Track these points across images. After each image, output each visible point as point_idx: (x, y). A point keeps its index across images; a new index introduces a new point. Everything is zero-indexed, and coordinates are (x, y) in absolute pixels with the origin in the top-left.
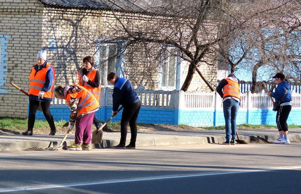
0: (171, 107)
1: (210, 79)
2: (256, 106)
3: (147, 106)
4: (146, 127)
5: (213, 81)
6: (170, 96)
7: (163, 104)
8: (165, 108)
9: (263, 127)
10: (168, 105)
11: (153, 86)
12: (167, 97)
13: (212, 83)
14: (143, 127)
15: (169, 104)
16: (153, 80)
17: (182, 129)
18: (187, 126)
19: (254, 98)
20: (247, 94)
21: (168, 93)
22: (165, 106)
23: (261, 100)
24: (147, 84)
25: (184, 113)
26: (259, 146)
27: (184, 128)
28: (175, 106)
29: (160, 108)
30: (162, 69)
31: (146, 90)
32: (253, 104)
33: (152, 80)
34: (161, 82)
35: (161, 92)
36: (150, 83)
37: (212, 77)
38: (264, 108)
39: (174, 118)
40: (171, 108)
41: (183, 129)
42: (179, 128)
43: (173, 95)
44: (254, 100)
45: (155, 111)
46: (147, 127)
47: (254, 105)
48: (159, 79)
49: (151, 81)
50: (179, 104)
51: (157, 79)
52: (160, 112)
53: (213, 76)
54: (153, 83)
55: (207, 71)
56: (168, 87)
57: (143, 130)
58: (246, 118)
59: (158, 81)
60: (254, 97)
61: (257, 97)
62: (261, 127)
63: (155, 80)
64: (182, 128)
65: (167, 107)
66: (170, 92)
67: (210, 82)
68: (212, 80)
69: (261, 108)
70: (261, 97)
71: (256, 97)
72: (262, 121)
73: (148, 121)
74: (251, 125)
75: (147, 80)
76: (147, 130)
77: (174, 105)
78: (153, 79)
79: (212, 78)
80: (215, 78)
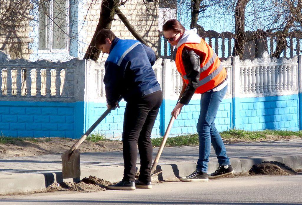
0: (68, 98)
1: (144, 30)
2: (251, 88)
3: (13, 96)
4: (19, 147)
5: (150, 34)
6: (63, 73)
7: (48, 90)
8: (54, 99)
9: (272, 136)
10: (60, 94)
11: (20, 49)
12: (58, 75)
13: (148, 39)
14: (15, 147)
15: (61, 91)
16: (20, 37)
17: (99, 149)
18: (109, 140)
19: (246, 71)
20: (231, 62)
21: (59, 66)
22: (54, 96)
23: (260, 74)
24: (7, 46)
25: (95, 109)
26: (276, 182)
27: (103, 146)
28: (77, 95)
29: (43, 99)
30: (36, 11)
31: (11, 61)
32: (243, 84)
33: (18, 38)
34: (36, 40)
35: (43, 64)
36: (13, 43)
37: (146, 25)
38: (269, 91)
39: (73, 122)
40: (66, 99)
41: (102, 149)
42: (91, 144)
43: (71, 70)
44: (247, 76)
45: (31, 106)
46: (22, 146)
47: (247, 86)
48: (33, 35)
49: (16, 40)
50: (85, 90)
51: (27, 35)
52: (43, 109)
53: (149, 23)
54: (20, 43)
55: (135, 12)
56: (52, 51)
57: (16, 153)
58: (229, 116)
59: (30, 40)
60: (247, 68)
61: (253, 68)
62: (268, 136)
63: (23, 37)
64: (99, 145)
65: (57, 96)
66: (64, 63)
67: (144, 36)
68: (149, 31)
69: (261, 92)
70: (261, 67)
71: (251, 68)
72: (266, 122)
73: (16, 129)
74: (248, 133)
75: (7, 38)
76: (24, 152)
77: (73, 93)
78: (18, 34)
79: (148, 28)
80: (153, 28)
